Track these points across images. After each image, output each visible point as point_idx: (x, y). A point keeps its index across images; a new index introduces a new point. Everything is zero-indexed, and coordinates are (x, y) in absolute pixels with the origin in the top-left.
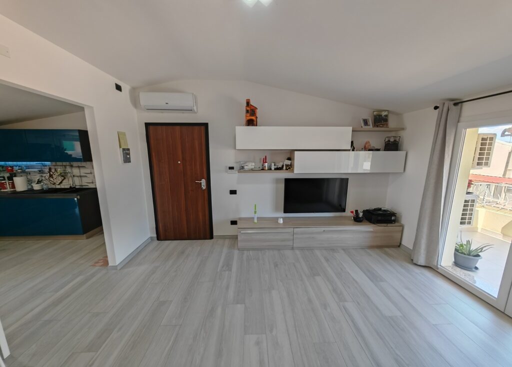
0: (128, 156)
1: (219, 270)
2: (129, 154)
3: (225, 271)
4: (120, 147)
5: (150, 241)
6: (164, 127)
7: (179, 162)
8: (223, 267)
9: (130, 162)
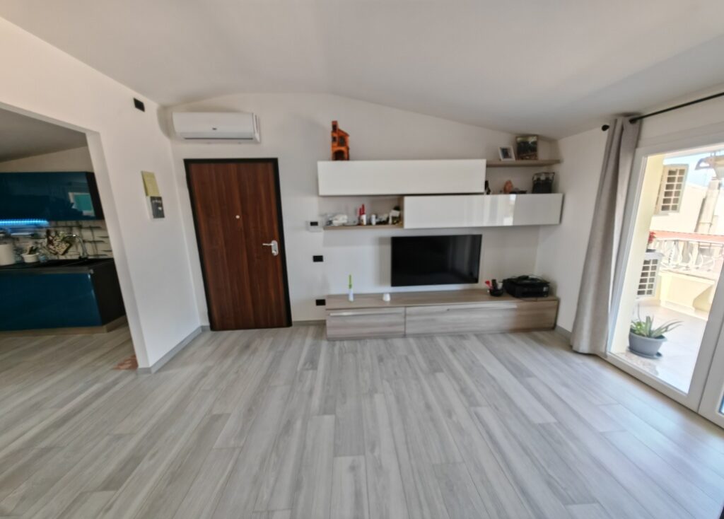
0: (160, 208)
1: (298, 369)
2: (161, 205)
3: (307, 369)
4: (147, 194)
5: (201, 331)
6: (213, 164)
7: (238, 217)
8: (305, 364)
9: (164, 217)
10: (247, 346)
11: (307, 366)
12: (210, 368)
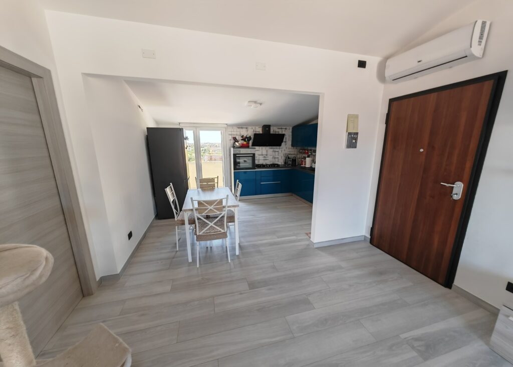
0: (354, 141)
2: (356, 139)
3: (413, 348)
4: (347, 131)
5: (363, 239)
6: (412, 99)
7: (422, 150)
8: (417, 339)
9: (356, 147)
10: (381, 273)
11: (416, 344)
12: (340, 268)
